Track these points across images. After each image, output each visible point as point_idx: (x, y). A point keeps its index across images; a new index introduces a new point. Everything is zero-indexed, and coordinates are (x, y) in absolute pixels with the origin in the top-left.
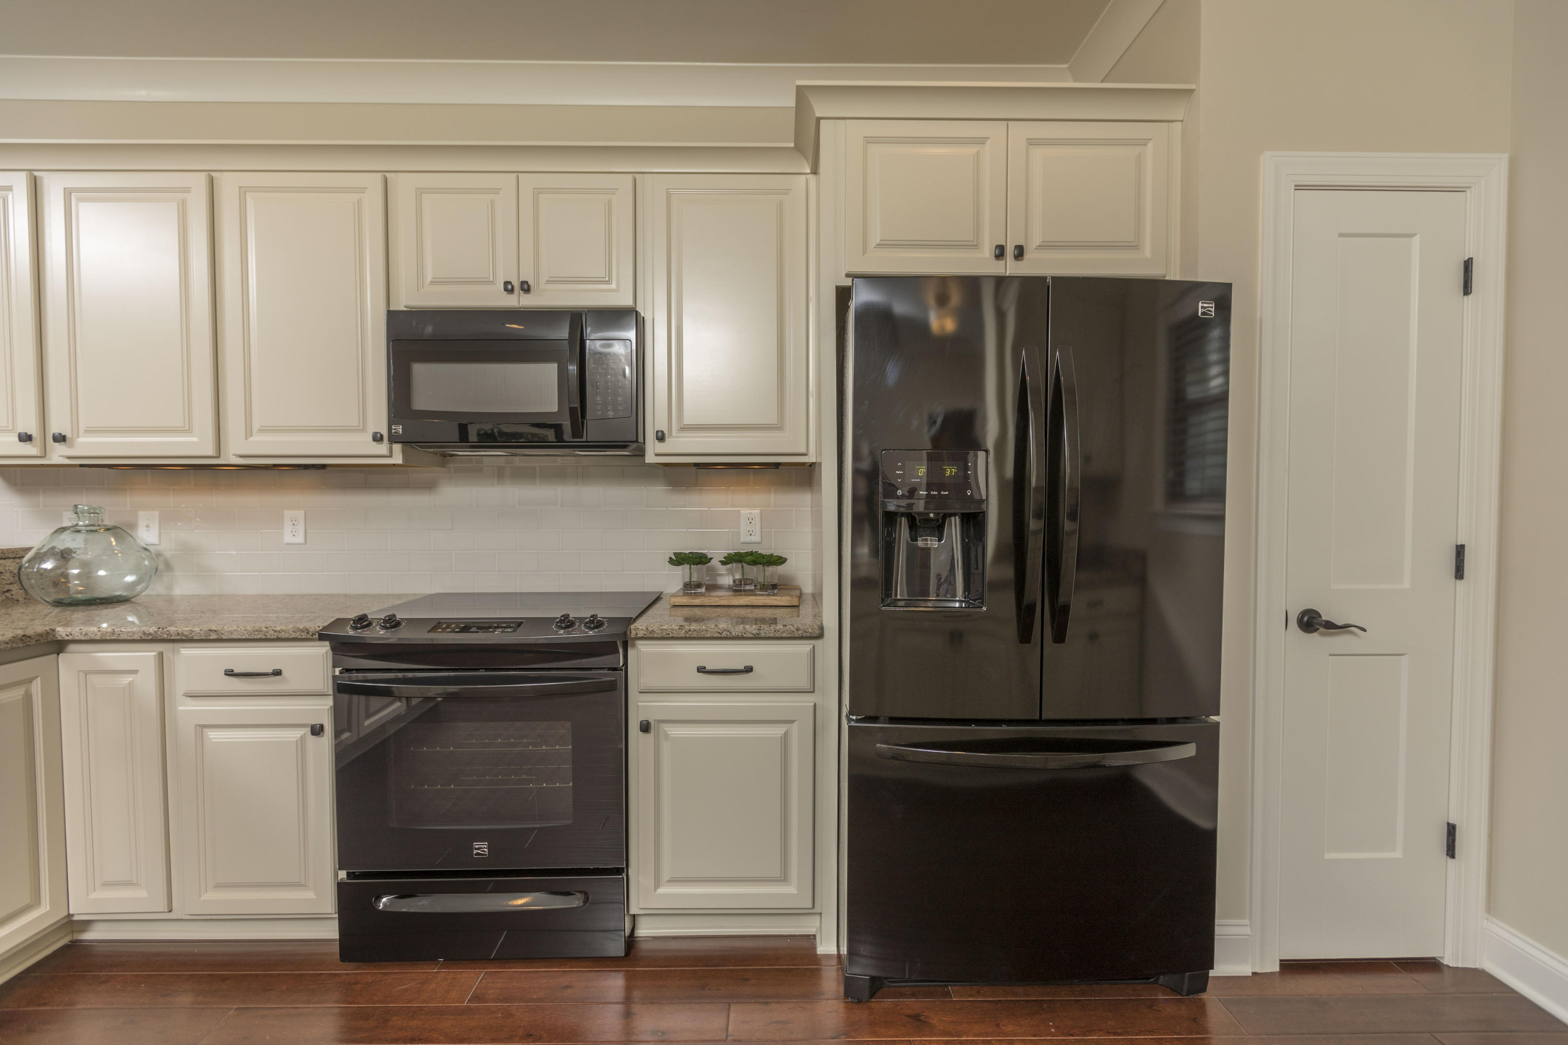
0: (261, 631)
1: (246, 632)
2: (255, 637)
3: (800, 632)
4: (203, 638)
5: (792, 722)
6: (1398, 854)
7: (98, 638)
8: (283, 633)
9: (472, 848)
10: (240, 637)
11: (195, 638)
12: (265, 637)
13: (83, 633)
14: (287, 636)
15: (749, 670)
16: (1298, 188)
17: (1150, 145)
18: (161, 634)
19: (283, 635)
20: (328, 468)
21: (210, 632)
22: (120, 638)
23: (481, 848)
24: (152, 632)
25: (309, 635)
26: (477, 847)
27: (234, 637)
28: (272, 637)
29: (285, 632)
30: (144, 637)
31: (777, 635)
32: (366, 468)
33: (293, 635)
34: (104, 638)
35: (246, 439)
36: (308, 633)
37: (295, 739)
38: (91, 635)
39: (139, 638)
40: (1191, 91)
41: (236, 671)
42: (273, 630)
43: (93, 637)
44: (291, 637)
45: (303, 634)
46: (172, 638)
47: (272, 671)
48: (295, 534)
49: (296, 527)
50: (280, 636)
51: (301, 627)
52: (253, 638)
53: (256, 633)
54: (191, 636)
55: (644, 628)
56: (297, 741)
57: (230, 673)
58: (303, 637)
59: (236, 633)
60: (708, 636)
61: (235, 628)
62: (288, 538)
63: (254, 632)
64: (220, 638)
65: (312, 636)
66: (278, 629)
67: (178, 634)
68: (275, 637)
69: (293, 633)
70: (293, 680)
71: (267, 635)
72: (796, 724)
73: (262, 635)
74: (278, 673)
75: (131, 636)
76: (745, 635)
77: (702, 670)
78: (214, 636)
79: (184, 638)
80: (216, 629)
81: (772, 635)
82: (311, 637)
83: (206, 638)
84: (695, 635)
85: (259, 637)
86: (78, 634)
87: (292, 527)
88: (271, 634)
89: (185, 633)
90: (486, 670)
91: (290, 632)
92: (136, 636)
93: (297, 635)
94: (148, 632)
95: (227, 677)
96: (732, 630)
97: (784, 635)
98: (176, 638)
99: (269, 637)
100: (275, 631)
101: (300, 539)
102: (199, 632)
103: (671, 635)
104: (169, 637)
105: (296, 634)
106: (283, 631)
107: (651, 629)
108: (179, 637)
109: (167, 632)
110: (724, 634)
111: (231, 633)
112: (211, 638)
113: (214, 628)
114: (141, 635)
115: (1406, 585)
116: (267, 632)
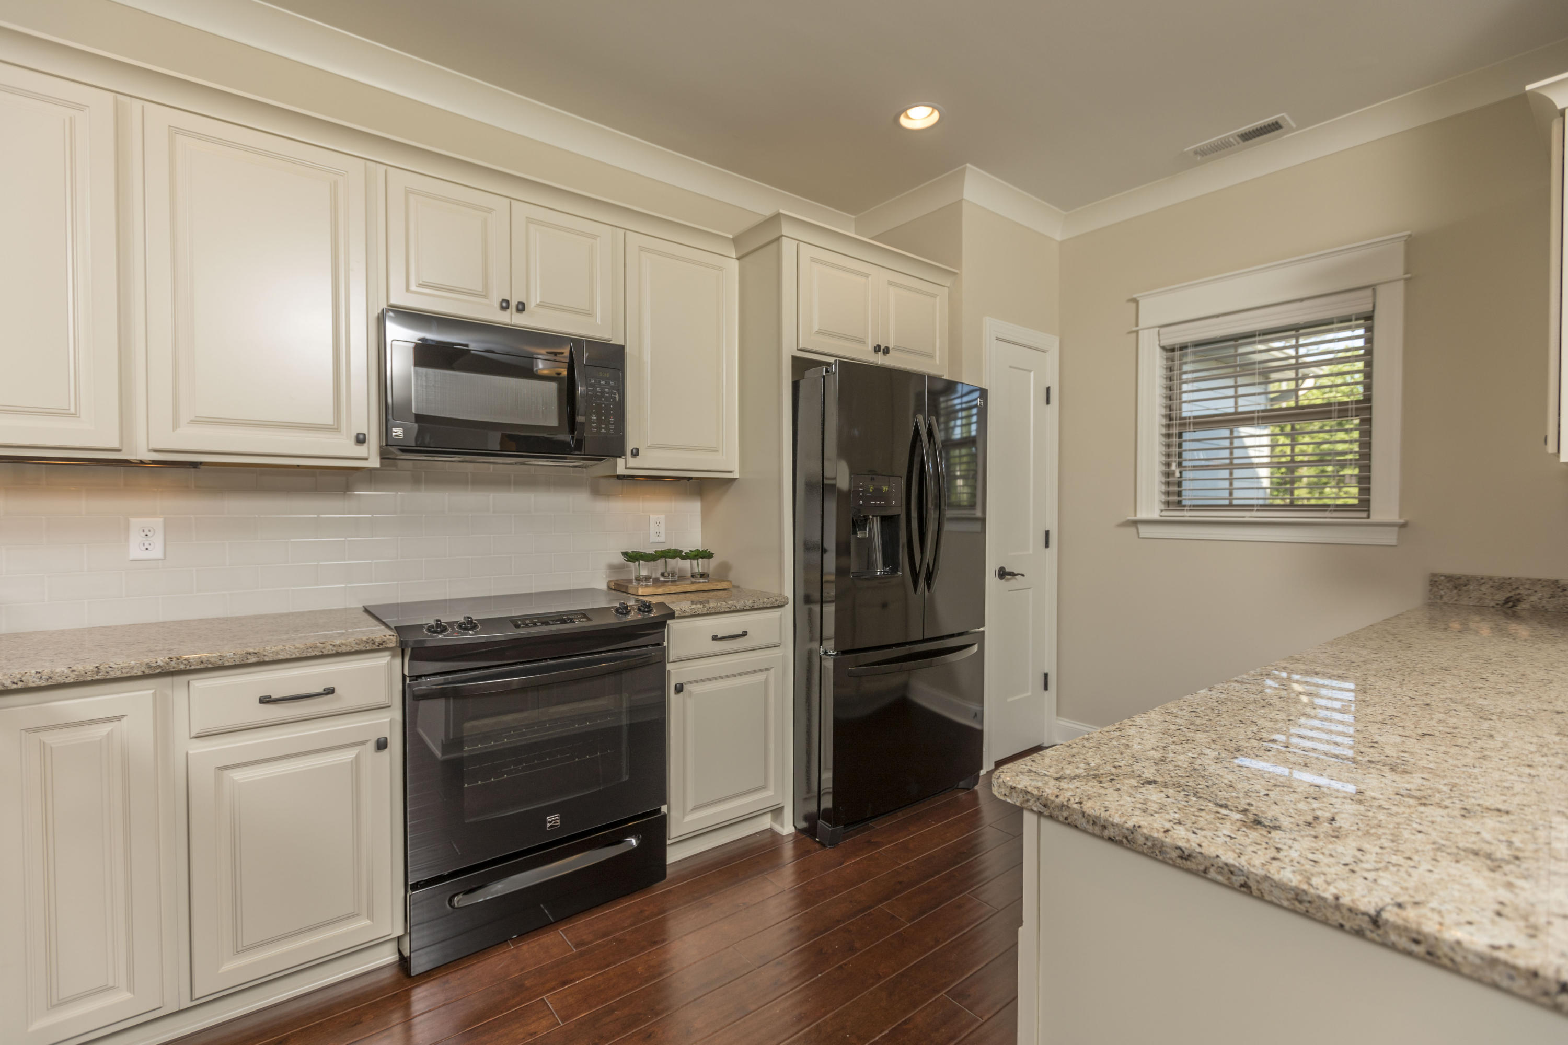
0: (316, 647)
1: (297, 650)
2: (309, 655)
3: (778, 602)
4: (238, 663)
5: (769, 669)
6: (1029, 694)
7: (71, 680)
8: (344, 647)
9: (545, 822)
10: (288, 657)
11: (227, 664)
12: (321, 653)
13: (43, 677)
14: (348, 649)
15: (744, 634)
16: (998, 339)
17: (938, 298)
18: (176, 665)
19: (344, 649)
20: (202, 467)
21: (248, 655)
22: (108, 677)
23: (553, 819)
24: (162, 664)
25: (374, 646)
26: (550, 820)
27: (281, 657)
28: (331, 652)
29: (346, 646)
30: (147, 672)
31: (764, 606)
32: (258, 469)
33: (357, 648)
34: (81, 679)
35: (173, 431)
36: (374, 643)
37: (351, 760)
38: (58, 678)
39: (141, 674)
40: (955, 274)
41: (274, 697)
42: (331, 645)
43: (61, 680)
44: (353, 650)
45: (367, 645)
46: (193, 667)
47: (322, 691)
48: (148, 547)
49: (150, 539)
50: (339, 651)
51: (365, 639)
52: (305, 656)
53: (310, 650)
54: (220, 662)
55: (679, 609)
56: (352, 761)
57: (266, 700)
58: (368, 648)
59: (282, 653)
60: (722, 611)
61: (281, 647)
62: (135, 551)
63: (307, 649)
64: (262, 660)
65: (379, 646)
66: (338, 643)
67: (202, 662)
68: (334, 652)
69: (357, 646)
70: (347, 698)
71: (323, 650)
72: (772, 670)
73: (317, 651)
74: (330, 691)
75: (127, 673)
76: (745, 608)
77: (715, 638)
78: (253, 659)
79: (210, 666)
80: (256, 651)
81: (761, 606)
82: (377, 648)
83: (242, 662)
84: (713, 611)
85: (313, 654)
86: (34, 679)
87: (144, 539)
88: (329, 649)
89: (212, 660)
90: (551, 659)
91: (353, 645)
92: (135, 671)
93: (361, 647)
94: (155, 665)
95: (262, 705)
96: (737, 605)
97: (769, 605)
98: (199, 667)
99: (326, 652)
100: (334, 646)
101: (157, 552)
102: (232, 656)
103: (698, 613)
104: (188, 667)
105: (359, 647)
106: (343, 644)
107: (683, 609)
108: (202, 666)
109: (185, 662)
110: (732, 609)
111: (277, 653)
112: (249, 662)
113: (251, 650)
114: (143, 669)
115: (1031, 552)
116: (324, 648)
